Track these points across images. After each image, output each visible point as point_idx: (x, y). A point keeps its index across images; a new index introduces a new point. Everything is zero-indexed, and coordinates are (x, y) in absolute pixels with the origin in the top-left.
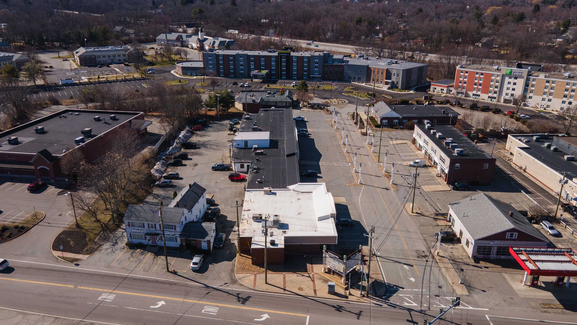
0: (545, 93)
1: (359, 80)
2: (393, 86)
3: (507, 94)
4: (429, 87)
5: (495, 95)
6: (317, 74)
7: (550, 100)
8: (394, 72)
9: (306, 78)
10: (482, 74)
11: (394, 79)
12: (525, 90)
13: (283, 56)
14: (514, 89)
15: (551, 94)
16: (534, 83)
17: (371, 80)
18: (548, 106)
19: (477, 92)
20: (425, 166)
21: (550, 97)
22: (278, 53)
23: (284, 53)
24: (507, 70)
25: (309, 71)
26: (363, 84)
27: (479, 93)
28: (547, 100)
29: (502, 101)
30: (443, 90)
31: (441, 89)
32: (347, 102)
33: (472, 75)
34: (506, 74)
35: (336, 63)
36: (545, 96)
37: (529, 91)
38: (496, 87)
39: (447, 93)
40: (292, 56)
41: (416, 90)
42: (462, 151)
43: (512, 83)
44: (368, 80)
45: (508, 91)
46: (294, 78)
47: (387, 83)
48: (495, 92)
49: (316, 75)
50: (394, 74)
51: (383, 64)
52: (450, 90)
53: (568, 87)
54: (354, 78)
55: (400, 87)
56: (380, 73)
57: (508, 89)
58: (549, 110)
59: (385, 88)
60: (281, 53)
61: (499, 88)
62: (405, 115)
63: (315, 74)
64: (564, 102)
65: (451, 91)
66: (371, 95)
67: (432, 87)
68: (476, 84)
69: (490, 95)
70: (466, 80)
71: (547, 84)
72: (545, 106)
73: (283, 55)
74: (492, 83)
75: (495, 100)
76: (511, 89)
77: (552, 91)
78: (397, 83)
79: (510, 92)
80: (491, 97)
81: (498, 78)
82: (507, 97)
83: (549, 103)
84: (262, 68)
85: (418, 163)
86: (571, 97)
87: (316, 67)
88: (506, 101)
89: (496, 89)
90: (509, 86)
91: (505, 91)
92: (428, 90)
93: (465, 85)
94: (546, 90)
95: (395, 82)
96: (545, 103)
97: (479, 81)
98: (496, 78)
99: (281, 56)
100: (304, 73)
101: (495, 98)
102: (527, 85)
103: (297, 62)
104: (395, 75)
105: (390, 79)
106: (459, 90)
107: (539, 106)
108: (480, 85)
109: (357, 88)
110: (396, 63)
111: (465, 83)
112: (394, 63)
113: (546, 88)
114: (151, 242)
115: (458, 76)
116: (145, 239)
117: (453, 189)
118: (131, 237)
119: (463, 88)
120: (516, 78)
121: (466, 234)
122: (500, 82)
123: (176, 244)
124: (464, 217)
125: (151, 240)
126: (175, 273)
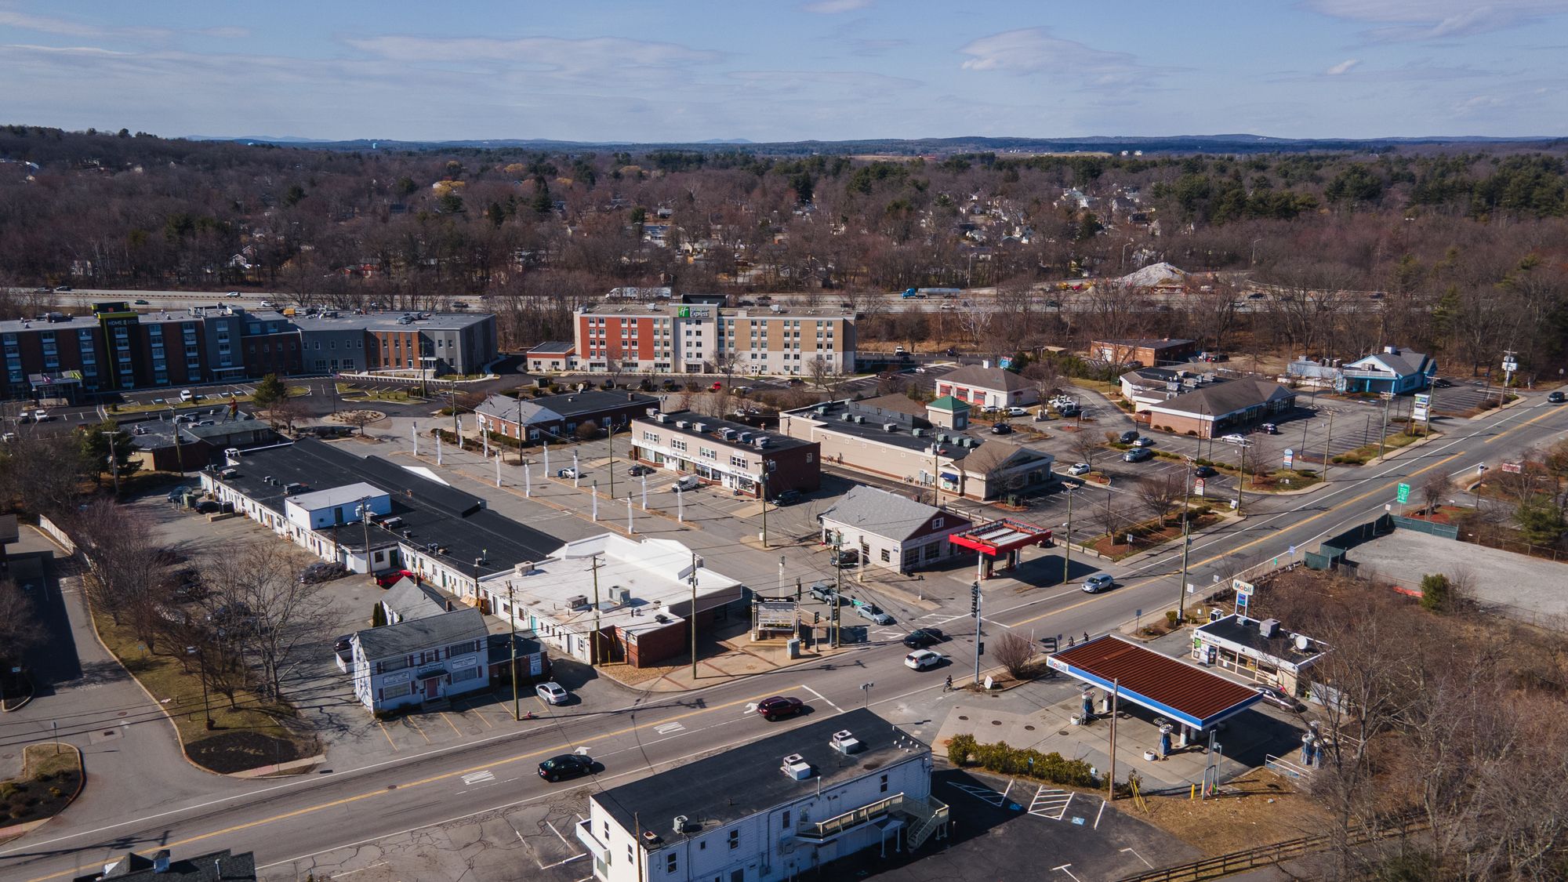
0: (753, 345)
1: (348, 365)
3: (689, 355)
4: (523, 359)
5: (668, 360)
6: (230, 364)
7: (764, 356)
9: (199, 378)
10: (633, 321)
12: (720, 343)
13: (117, 326)
14: (699, 344)
15: (763, 345)
16: (731, 328)
18: (764, 368)
19: (630, 358)
21: (764, 351)
22: (101, 320)
23: (122, 319)
24: (680, 308)
25: (202, 358)
27: (635, 359)
28: (759, 356)
29: (683, 368)
30: (558, 363)
31: (553, 363)
32: (383, 415)
33: (614, 326)
34: (681, 317)
35: (273, 332)
36: (755, 350)
37: (726, 345)
38: (666, 344)
39: (567, 369)
40: (147, 327)
41: (494, 370)
42: (768, 441)
43: (694, 333)
44: (373, 362)
45: (690, 349)
46: (158, 382)
47: (426, 365)
48: (667, 355)
49: (227, 367)
50: (440, 341)
51: (394, 323)
52: (572, 363)
53: (787, 328)
54: (334, 363)
55: (460, 370)
56: (403, 344)
57: (689, 344)
58: (767, 373)
60: (109, 320)
61: (671, 343)
63: (223, 364)
64: (787, 357)
65: (576, 363)
67: (530, 361)
68: (625, 343)
69: (658, 360)
70: (603, 336)
71: (754, 328)
72: (759, 368)
73: (119, 322)
74: (657, 337)
75: (669, 370)
76: (694, 344)
77: (764, 339)
79: (694, 350)
80: (660, 365)
81: (667, 326)
82: (693, 361)
83: (764, 362)
84: (48, 365)
86: (796, 345)
87: (224, 347)
88: (690, 368)
89: (667, 349)
90: (689, 338)
91: (684, 350)
92: (520, 368)
93: (602, 347)
94: (754, 339)
95: (446, 360)
96: (758, 361)
97: (629, 336)
98: (662, 326)
99: (111, 329)
100: (190, 366)
101: (668, 365)
102: (721, 333)
103: (163, 339)
104: (443, 343)
105: (432, 354)
106: (594, 359)
107: (749, 369)
108: (634, 343)
110: (420, 318)
111: (602, 343)
112: (413, 319)
113: (753, 334)
114: (426, 694)
115: (585, 331)
116: (414, 692)
117: (781, 505)
118: (381, 696)
119: (601, 353)
120: (698, 322)
121: (878, 543)
122: (671, 332)
123: (482, 682)
124: (860, 522)
125: (426, 691)
126: (531, 718)
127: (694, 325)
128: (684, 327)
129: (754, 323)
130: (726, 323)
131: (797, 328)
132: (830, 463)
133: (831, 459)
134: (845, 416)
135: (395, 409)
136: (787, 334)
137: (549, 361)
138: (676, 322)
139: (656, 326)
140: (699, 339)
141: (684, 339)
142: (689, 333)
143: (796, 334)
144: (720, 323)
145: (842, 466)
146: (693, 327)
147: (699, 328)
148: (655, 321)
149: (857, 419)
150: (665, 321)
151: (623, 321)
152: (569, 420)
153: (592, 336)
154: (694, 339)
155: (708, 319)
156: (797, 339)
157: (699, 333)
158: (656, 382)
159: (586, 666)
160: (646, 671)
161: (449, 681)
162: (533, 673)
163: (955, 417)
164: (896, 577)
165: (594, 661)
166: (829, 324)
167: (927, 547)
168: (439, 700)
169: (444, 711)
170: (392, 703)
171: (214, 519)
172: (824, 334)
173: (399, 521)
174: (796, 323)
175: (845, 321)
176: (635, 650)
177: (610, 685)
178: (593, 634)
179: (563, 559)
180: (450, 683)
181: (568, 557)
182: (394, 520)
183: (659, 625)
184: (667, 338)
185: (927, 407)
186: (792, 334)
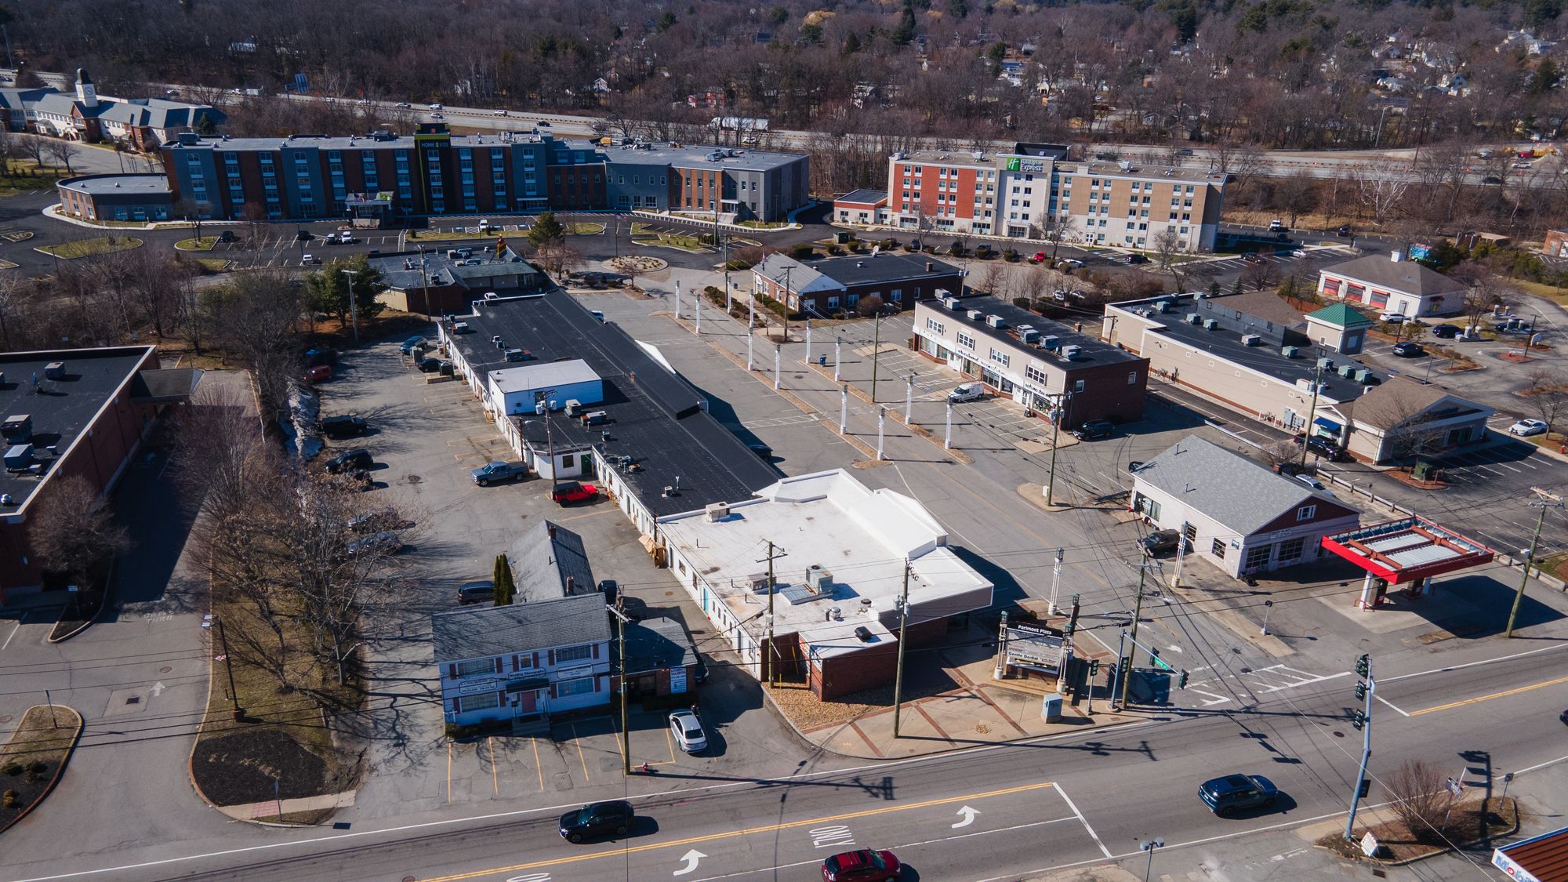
0: (1091, 209)
1: (651, 203)
2: (745, 214)
3: (1013, 215)
4: (829, 207)
5: (988, 220)
6: (535, 193)
7: (1103, 223)
8: (742, 177)
9: (505, 207)
10: (954, 172)
11: (744, 195)
12: (1052, 204)
13: (430, 148)
14: (1027, 204)
15: (1103, 210)
16: (1067, 186)
17: (684, 203)
18: (1101, 237)
19: (946, 215)
20: (982, 398)
21: (1104, 216)
22: (416, 141)
23: (435, 141)
24: (1009, 159)
25: (509, 187)
26: (665, 214)
27: (951, 217)
28: (1097, 222)
29: (1005, 231)
30: (866, 215)
31: (861, 215)
32: (665, 264)
33: (931, 175)
34: (1009, 170)
35: (579, 163)
36: (1092, 215)
37: (1059, 206)
38: (989, 201)
39: (876, 222)
40: (458, 150)
41: (799, 219)
42: (1078, 351)
43: (1022, 190)
44: (674, 203)
45: (1015, 209)
46: (467, 208)
47: (726, 208)
48: (988, 213)
49: (531, 198)
50: (743, 183)
51: (702, 159)
52: (881, 216)
53: (1135, 191)
54: (637, 199)
55: (762, 217)
56: (706, 183)
57: (1015, 203)
58: (1104, 244)
59: (727, 220)
60: (422, 141)
61: (995, 201)
62: (852, 283)
63: (528, 193)
64: (1130, 225)
65: (886, 216)
66: (710, 240)
67: (837, 211)
68: (942, 197)
69: (977, 219)
70: (918, 187)
71: (1095, 188)
72: (1095, 237)
73: (432, 145)
74: (978, 192)
75: (989, 231)
76: (1021, 203)
77: (1106, 202)
78: (754, 205)
79: (1020, 210)
80: (979, 226)
81: (992, 180)
82: (1018, 222)
83: (1102, 230)
84: (369, 185)
85: (966, 392)
86: (1144, 213)
87: (528, 176)
88: (1014, 231)
89: (989, 206)
90: (1016, 196)
91: (1008, 209)
92: (827, 218)
93: (916, 200)
94: (1094, 201)
95: (748, 205)
96: (1095, 229)
97: (948, 189)
98: (985, 180)
99: (424, 150)
100: (497, 194)
101: (988, 226)
102: (1054, 192)
103: (473, 163)
104: (747, 185)
105: (734, 197)
106: (906, 213)
107: (1083, 238)
108: (952, 198)
109: (656, 226)
110: (731, 155)
111: (917, 195)
112: (724, 157)
113: (1093, 195)
114: (520, 707)
115: (900, 180)
116: (503, 704)
117: (1083, 439)
118: (456, 707)
119: (914, 207)
120: (1029, 178)
121: (1209, 529)
122: (996, 187)
123: (598, 697)
124: (1187, 493)
125: (520, 703)
126: (650, 772)
127: (1023, 180)
128: (1011, 182)
129: (1095, 183)
130: (1062, 180)
131: (1148, 192)
132: (1161, 379)
133: (1164, 374)
134: (1190, 318)
135: (681, 258)
136: (1134, 199)
137: (857, 212)
138: (1002, 176)
139: (980, 179)
140: (1027, 197)
141: (1009, 195)
142: (1016, 190)
143: (1146, 199)
144: (1055, 180)
145: (1176, 385)
146: (1023, 183)
147: (1029, 184)
148: (978, 173)
149: (1207, 324)
150: (990, 174)
151: (943, 171)
152: (851, 290)
153: (907, 187)
154: (1021, 197)
155: (1042, 175)
156: (1146, 205)
157: (1028, 191)
158: (969, 246)
159: (755, 680)
160: (831, 707)
161: (553, 694)
162: (673, 690)
163: (1347, 336)
164: (1231, 585)
165: (765, 678)
166: (1189, 189)
167: (1284, 545)
168: (536, 717)
169: (537, 736)
170: (472, 716)
171: (431, 382)
172: (1182, 202)
173: (603, 417)
174: (1147, 186)
175: (1210, 187)
176: (820, 676)
178: (765, 643)
179: (772, 501)
180: (554, 696)
181: (778, 499)
182: (597, 414)
183: (858, 644)
184: (990, 193)
185: (1307, 317)
186: (1140, 199)
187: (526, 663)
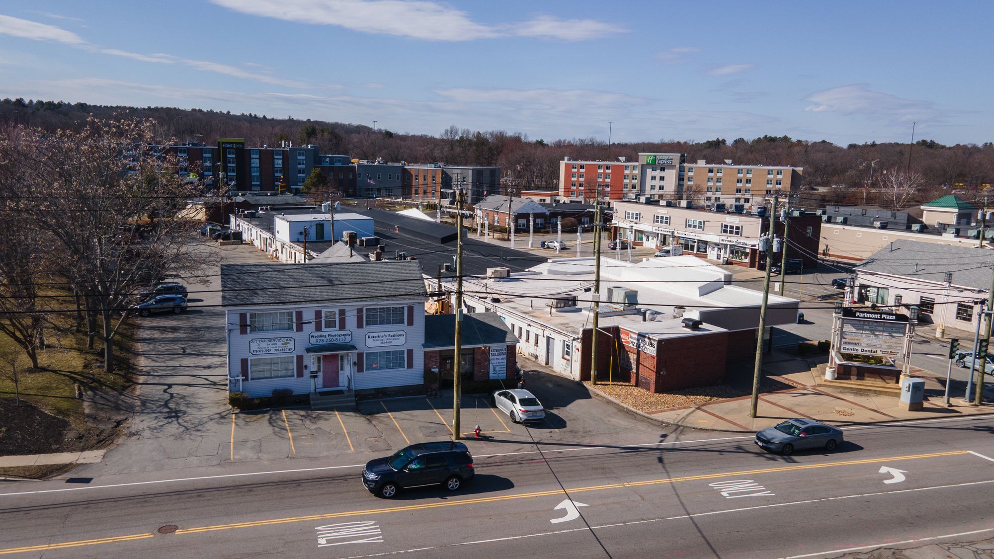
0: (708, 189)
3: (652, 196)
8: (456, 173)
12: (680, 187)
14: (661, 188)
15: (718, 190)
16: (691, 174)
17: (413, 194)
19: (603, 198)
21: (718, 194)
24: (648, 156)
26: (400, 200)
27: (606, 199)
28: (713, 199)
33: (591, 170)
34: (648, 164)
35: (338, 165)
36: (709, 194)
37: (685, 188)
38: (634, 187)
43: (658, 178)
44: (406, 194)
45: (653, 192)
47: (444, 196)
50: (457, 179)
52: (555, 200)
53: (740, 176)
54: (379, 190)
56: (430, 179)
57: (653, 187)
64: (738, 200)
68: (600, 186)
70: (581, 179)
71: (711, 174)
74: (626, 181)
76: (657, 187)
77: (719, 184)
79: (657, 192)
81: (636, 172)
86: (747, 191)
89: (634, 190)
90: (654, 183)
93: (581, 188)
94: (710, 184)
97: (604, 180)
98: (631, 172)
100: (276, 183)
102: (681, 179)
105: (450, 188)
106: (573, 198)
108: (607, 185)
111: (581, 185)
113: (709, 179)
114: (320, 380)
115: (569, 175)
116: (300, 374)
118: (245, 372)
119: (579, 193)
120: (663, 169)
122: (639, 177)
123: (413, 375)
124: (917, 272)
125: (320, 374)
126: (484, 438)
127: (658, 171)
128: (650, 173)
129: (711, 171)
130: (687, 170)
131: (749, 176)
136: (739, 181)
137: (538, 198)
138: (643, 168)
139: (627, 172)
140: (662, 183)
141: (649, 183)
142: (653, 178)
143: (748, 181)
144: (682, 170)
146: (658, 173)
147: (662, 174)
148: (626, 168)
149: (840, 220)
150: (634, 168)
151: (600, 167)
153: (574, 179)
154: (657, 183)
155: (672, 167)
156: (748, 185)
157: (662, 178)
159: (573, 382)
160: (668, 398)
161: (359, 365)
162: (492, 376)
163: (960, 217)
165: (585, 375)
166: (779, 173)
168: (341, 392)
169: (341, 409)
170: (261, 387)
171: (222, 244)
172: (774, 182)
173: (377, 239)
174: (748, 171)
175: (793, 171)
176: (652, 364)
177: (612, 409)
178: (587, 334)
179: (546, 274)
180: (360, 370)
181: (550, 272)
182: (372, 238)
183: (688, 332)
184: (635, 181)
185: (922, 207)
186: (744, 181)
187: (330, 324)
